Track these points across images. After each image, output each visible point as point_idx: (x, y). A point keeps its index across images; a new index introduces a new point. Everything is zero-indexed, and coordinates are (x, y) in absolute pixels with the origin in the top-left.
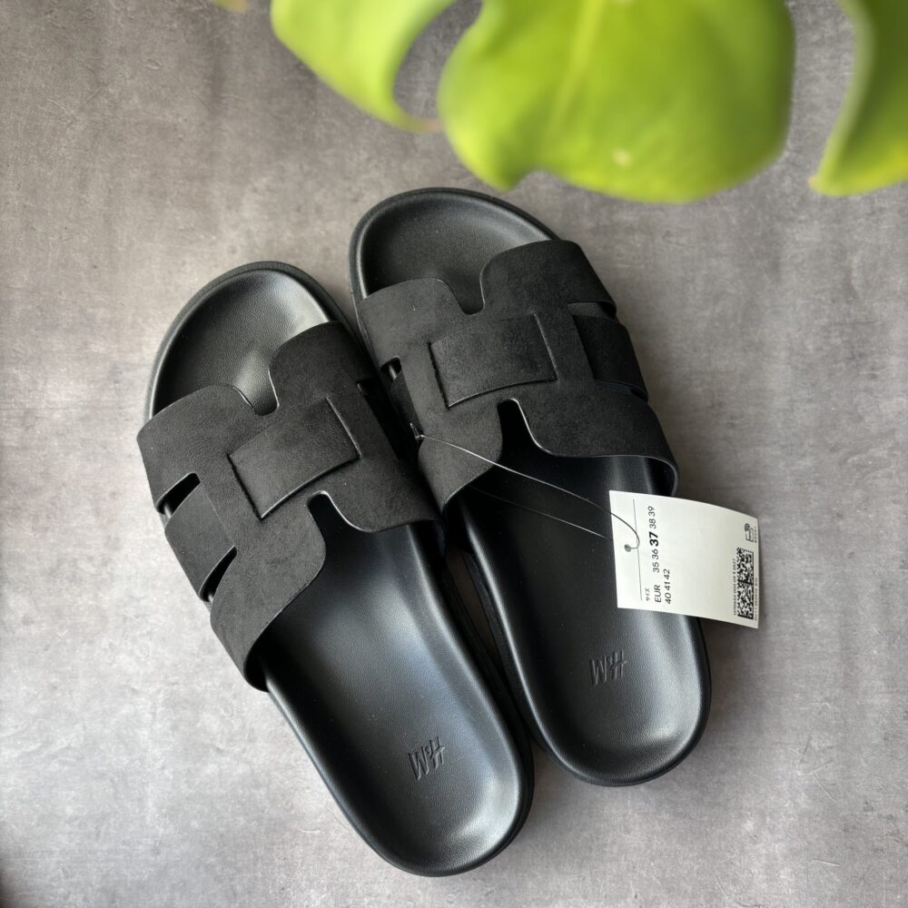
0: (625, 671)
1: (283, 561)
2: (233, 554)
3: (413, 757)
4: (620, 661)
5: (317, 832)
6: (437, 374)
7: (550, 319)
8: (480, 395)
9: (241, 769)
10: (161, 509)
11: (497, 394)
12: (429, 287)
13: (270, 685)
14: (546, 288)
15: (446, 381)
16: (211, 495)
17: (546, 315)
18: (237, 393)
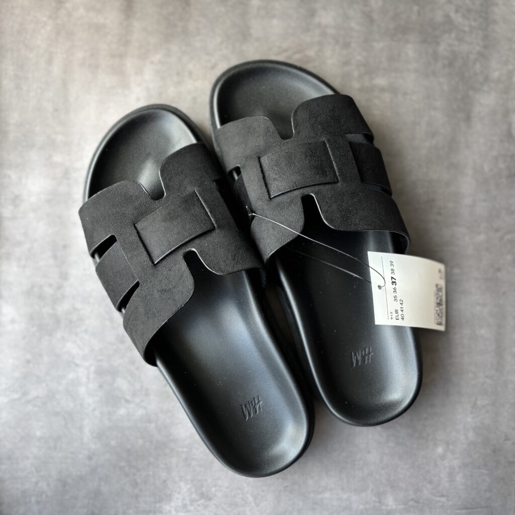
0: (372, 359)
1: (168, 291)
2: (137, 285)
3: (244, 407)
4: (369, 353)
5: (185, 450)
6: (264, 177)
7: (335, 144)
8: (290, 191)
9: (140, 412)
10: (93, 256)
11: (301, 191)
12: (259, 122)
13: (159, 363)
14: (333, 125)
15: (269, 181)
16: (124, 249)
17: (333, 141)
18: (139, 186)
